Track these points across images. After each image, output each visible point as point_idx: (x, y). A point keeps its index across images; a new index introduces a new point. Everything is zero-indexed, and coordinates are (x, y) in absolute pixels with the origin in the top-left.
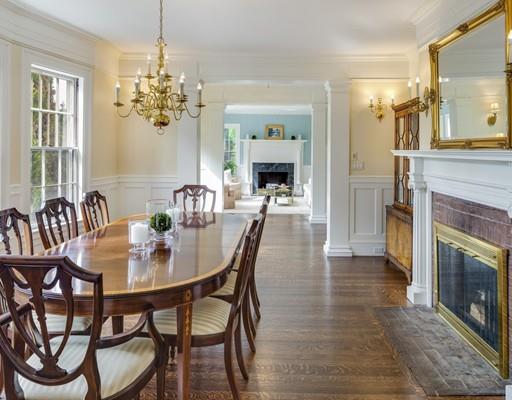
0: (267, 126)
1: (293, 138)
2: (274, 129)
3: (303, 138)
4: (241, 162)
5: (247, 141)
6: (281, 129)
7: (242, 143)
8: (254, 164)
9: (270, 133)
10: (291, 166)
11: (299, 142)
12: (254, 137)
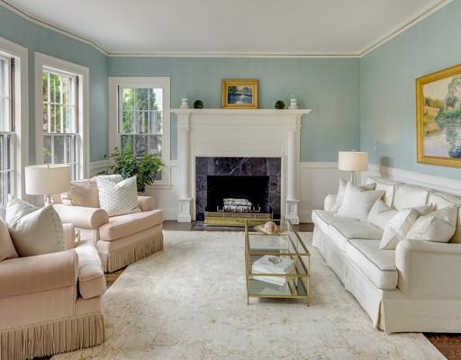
0: (224, 82)
1: (280, 105)
2: (240, 88)
3: (300, 106)
4: (173, 155)
5: (184, 111)
6: (253, 88)
7: (173, 117)
8: (199, 160)
9: (232, 96)
10: (276, 163)
11: (292, 114)
12: (198, 105)
